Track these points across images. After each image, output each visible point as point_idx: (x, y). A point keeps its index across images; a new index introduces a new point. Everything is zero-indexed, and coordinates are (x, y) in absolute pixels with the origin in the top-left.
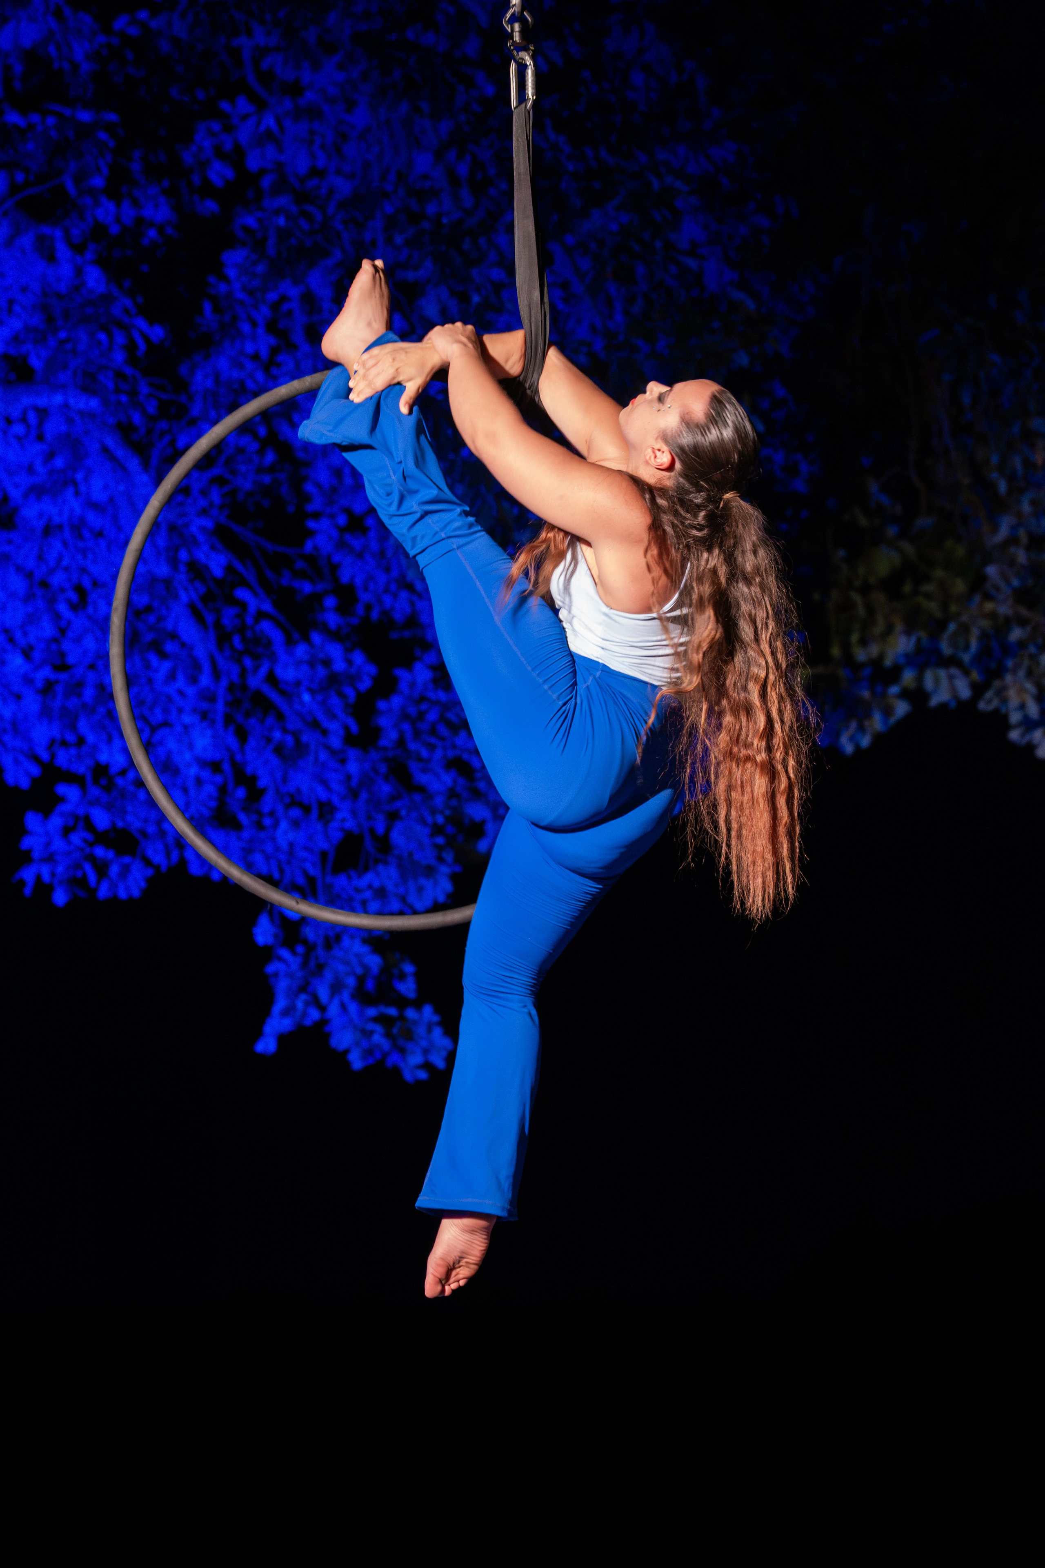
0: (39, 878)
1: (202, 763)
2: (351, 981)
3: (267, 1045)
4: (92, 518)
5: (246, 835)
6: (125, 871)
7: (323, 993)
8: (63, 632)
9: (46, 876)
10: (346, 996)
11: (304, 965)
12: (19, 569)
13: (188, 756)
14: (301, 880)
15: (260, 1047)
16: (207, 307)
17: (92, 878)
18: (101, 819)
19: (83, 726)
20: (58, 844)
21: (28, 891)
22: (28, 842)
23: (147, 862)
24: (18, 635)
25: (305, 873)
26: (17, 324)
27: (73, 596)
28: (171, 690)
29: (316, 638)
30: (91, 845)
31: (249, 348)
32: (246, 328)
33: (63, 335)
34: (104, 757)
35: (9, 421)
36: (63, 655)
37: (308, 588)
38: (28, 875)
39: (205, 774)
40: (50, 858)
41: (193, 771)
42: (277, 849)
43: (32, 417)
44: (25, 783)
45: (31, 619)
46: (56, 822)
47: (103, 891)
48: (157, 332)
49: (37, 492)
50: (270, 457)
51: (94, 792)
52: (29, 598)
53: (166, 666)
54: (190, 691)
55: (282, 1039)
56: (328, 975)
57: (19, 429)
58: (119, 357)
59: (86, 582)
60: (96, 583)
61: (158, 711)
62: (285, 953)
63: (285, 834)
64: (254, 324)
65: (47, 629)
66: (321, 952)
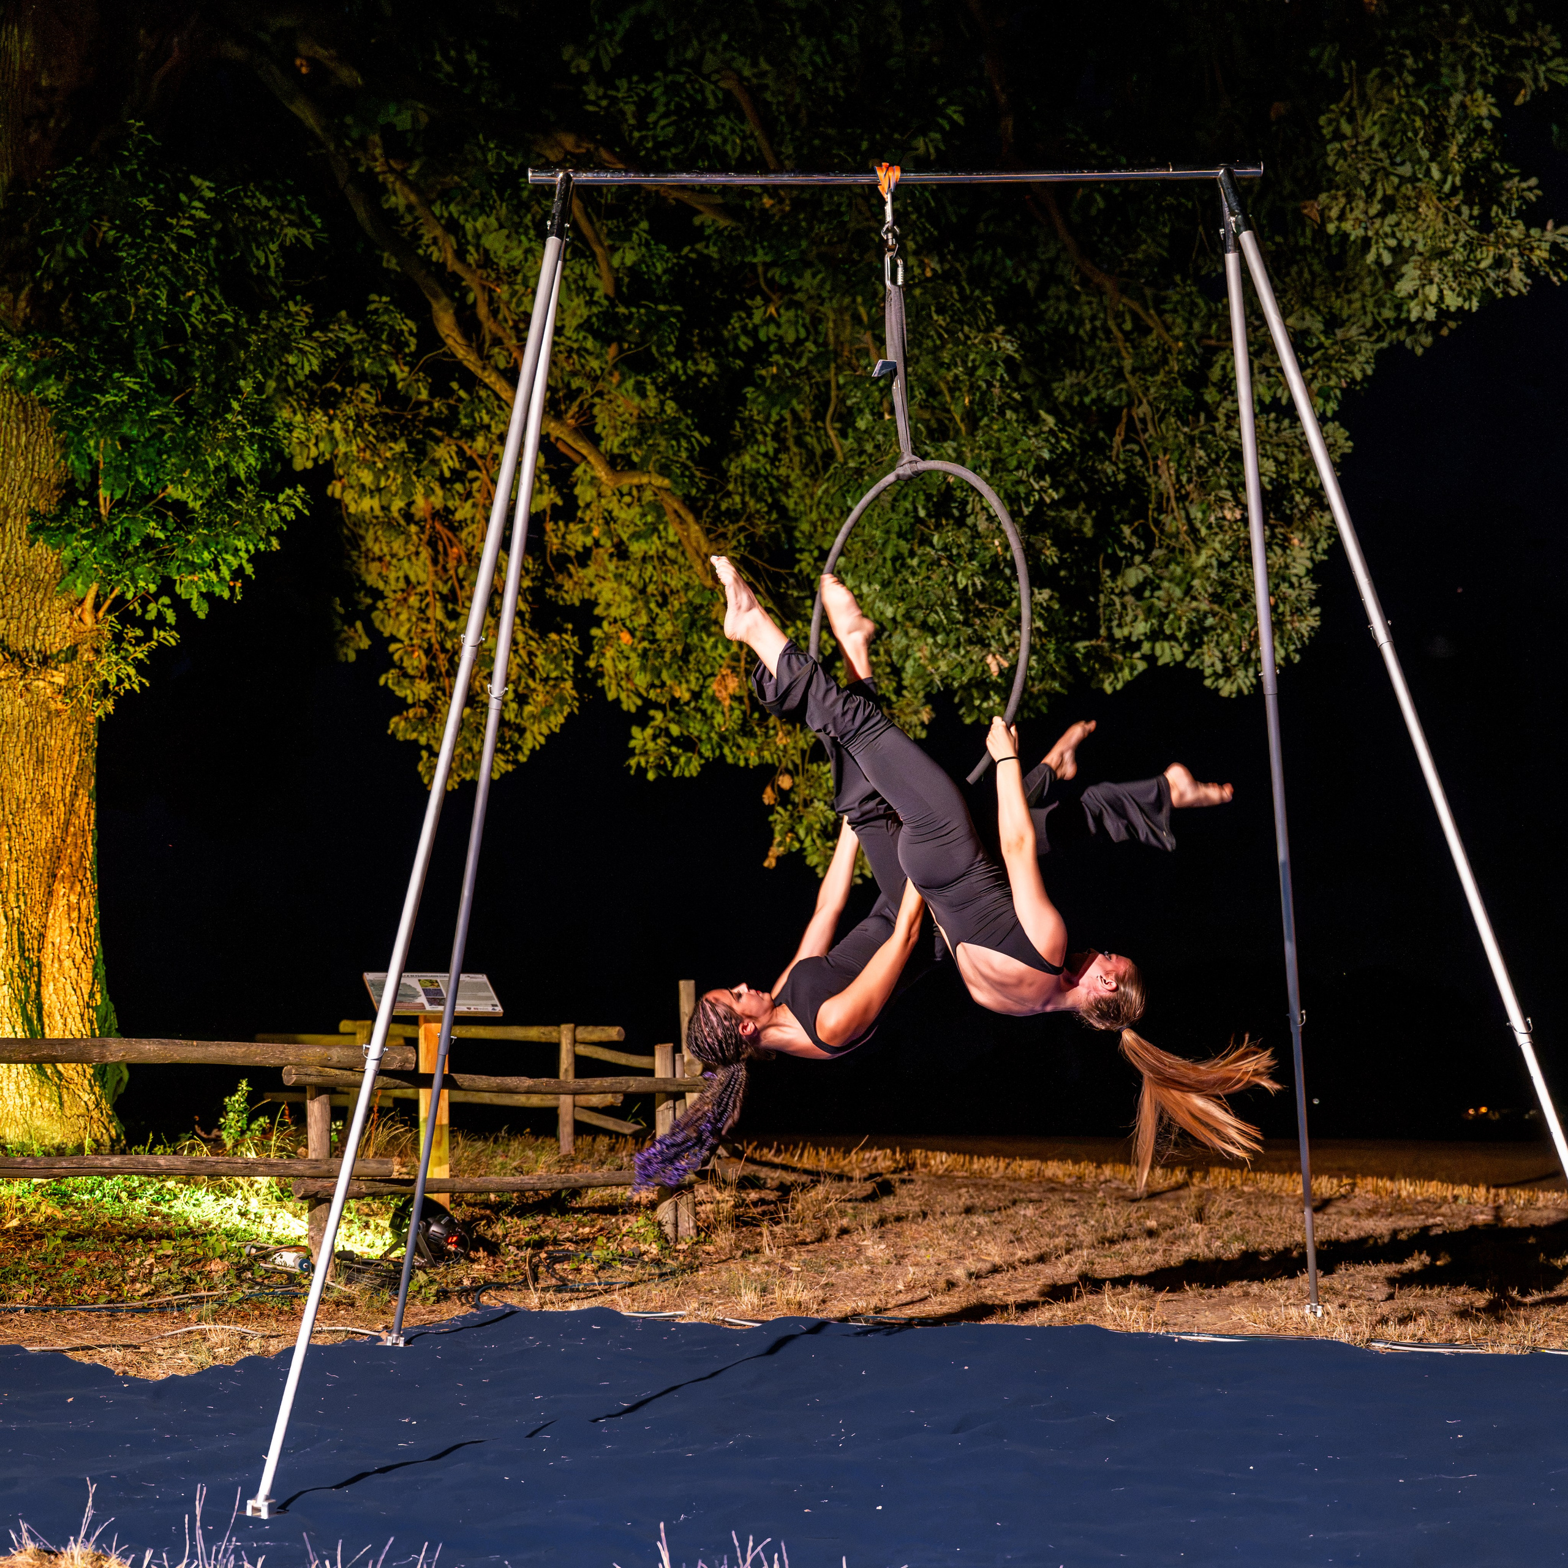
0: (639, 764)
1: (733, 697)
2: (818, 826)
3: (770, 862)
4: (671, 553)
5: (760, 740)
6: (689, 761)
7: (802, 833)
8: (653, 620)
9: (643, 764)
10: (815, 835)
11: (791, 816)
12: (629, 583)
13: (724, 694)
14: (790, 766)
15: (766, 864)
16: (737, 424)
17: (669, 764)
18: (675, 730)
19: (665, 675)
20: (651, 745)
21: (632, 772)
22: (632, 743)
23: (701, 755)
24: (628, 623)
25: (793, 762)
26: (625, 435)
27: (660, 600)
28: (714, 654)
29: (799, 624)
30: (669, 745)
31: (763, 449)
32: (760, 437)
33: (651, 442)
34: (677, 695)
35: (622, 495)
36: (654, 634)
37: (796, 594)
38: (633, 762)
39: (735, 704)
40: (645, 753)
41: (727, 702)
42: (778, 748)
43: (635, 492)
44: (633, 709)
45: (636, 612)
46: (649, 731)
47: (676, 774)
48: (707, 440)
49: (636, 536)
50: (774, 516)
51: (671, 714)
52: (634, 600)
53: (712, 640)
54: (725, 655)
55: (779, 859)
56: (805, 822)
57: (627, 499)
58: (684, 455)
59: (667, 591)
60: (672, 592)
61: (708, 667)
62: (780, 809)
63: (781, 740)
64: (765, 435)
65: (644, 619)
66: (800, 808)
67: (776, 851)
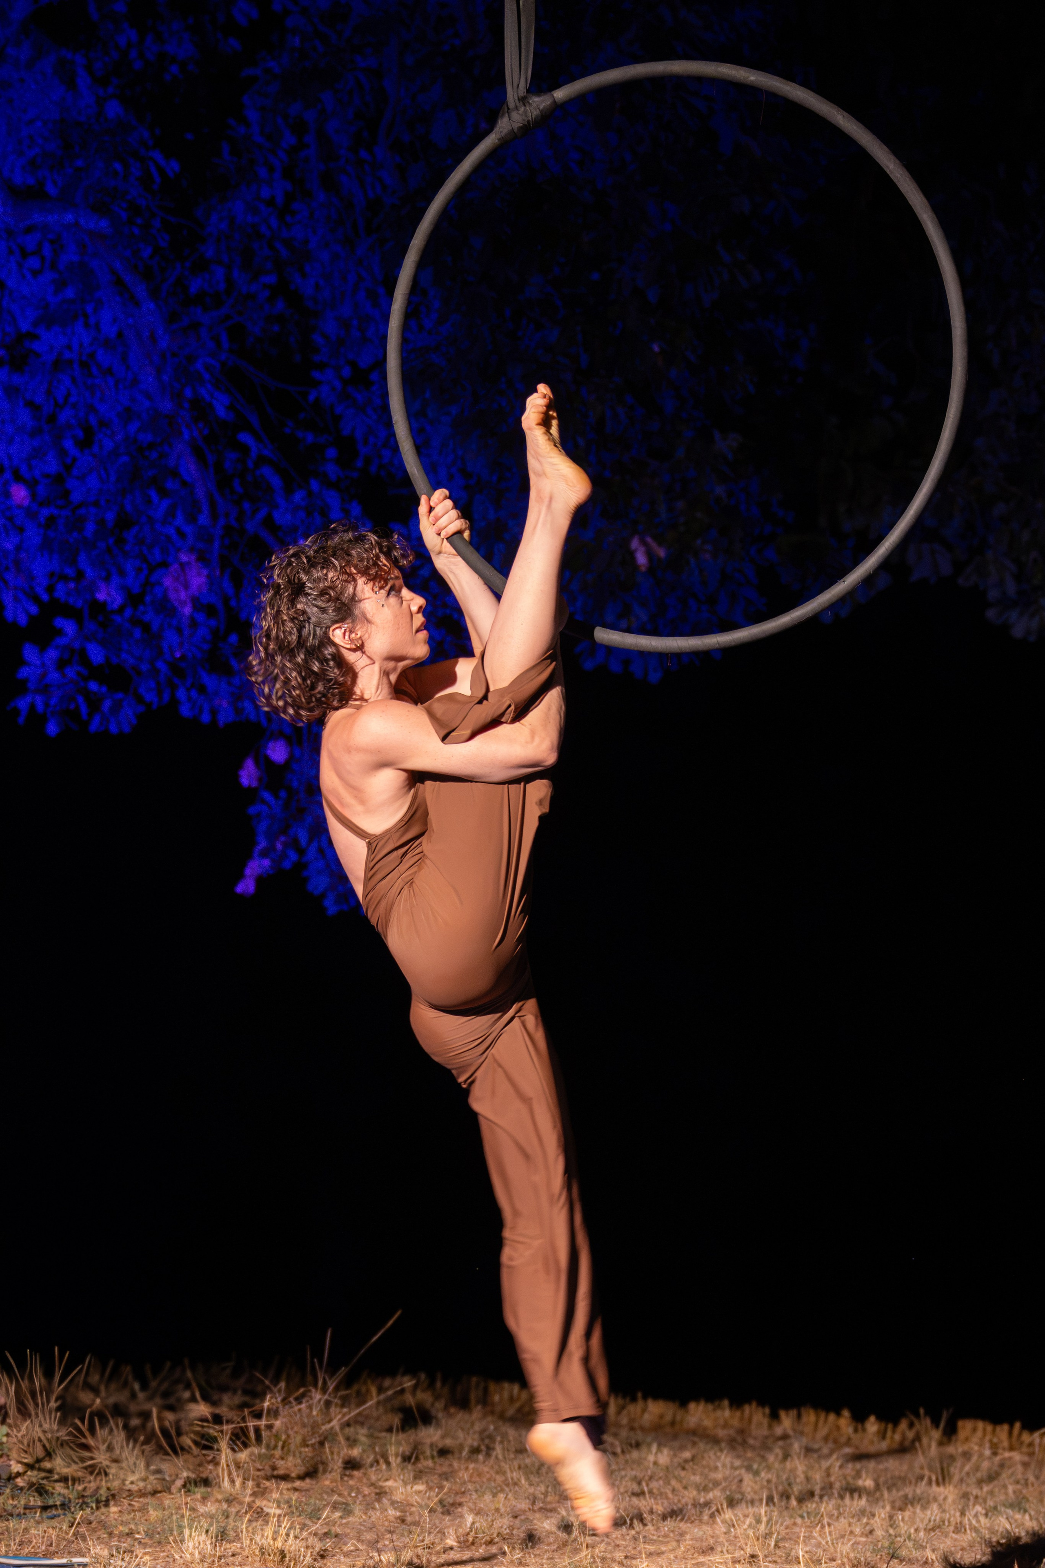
0: (32, 707)
1: (198, 604)
3: (247, 885)
4: (102, 355)
6: (118, 707)
8: (68, 468)
9: (40, 707)
11: (286, 809)
12: (28, 403)
13: (183, 597)
15: (240, 888)
16: (226, 148)
17: (84, 710)
18: (96, 654)
19: (83, 560)
20: (54, 676)
21: (21, 720)
22: (24, 672)
23: (139, 699)
24: (23, 468)
26: (34, 152)
27: (79, 433)
28: (170, 528)
29: (315, 485)
30: (86, 679)
31: (265, 192)
32: (263, 172)
33: (79, 163)
34: (102, 596)
36: (67, 492)
37: (311, 439)
38: (23, 704)
39: (200, 616)
40: (44, 689)
41: (188, 612)
44: (23, 620)
45: (37, 453)
46: (52, 654)
47: (95, 725)
48: (173, 167)
49: (46, 323)
51: (91, 627)
52: (36, 432)
53: (166, 503)
54: (189, 530)
55: (261, 881)
56: (308, 819)
58: (135, 188)
59: (94, 421)
60: (101, 423)
61: (157, 551)
62: (267, 795)
64: (271, 169)
66: (302, 796)
67: (256, 867)
